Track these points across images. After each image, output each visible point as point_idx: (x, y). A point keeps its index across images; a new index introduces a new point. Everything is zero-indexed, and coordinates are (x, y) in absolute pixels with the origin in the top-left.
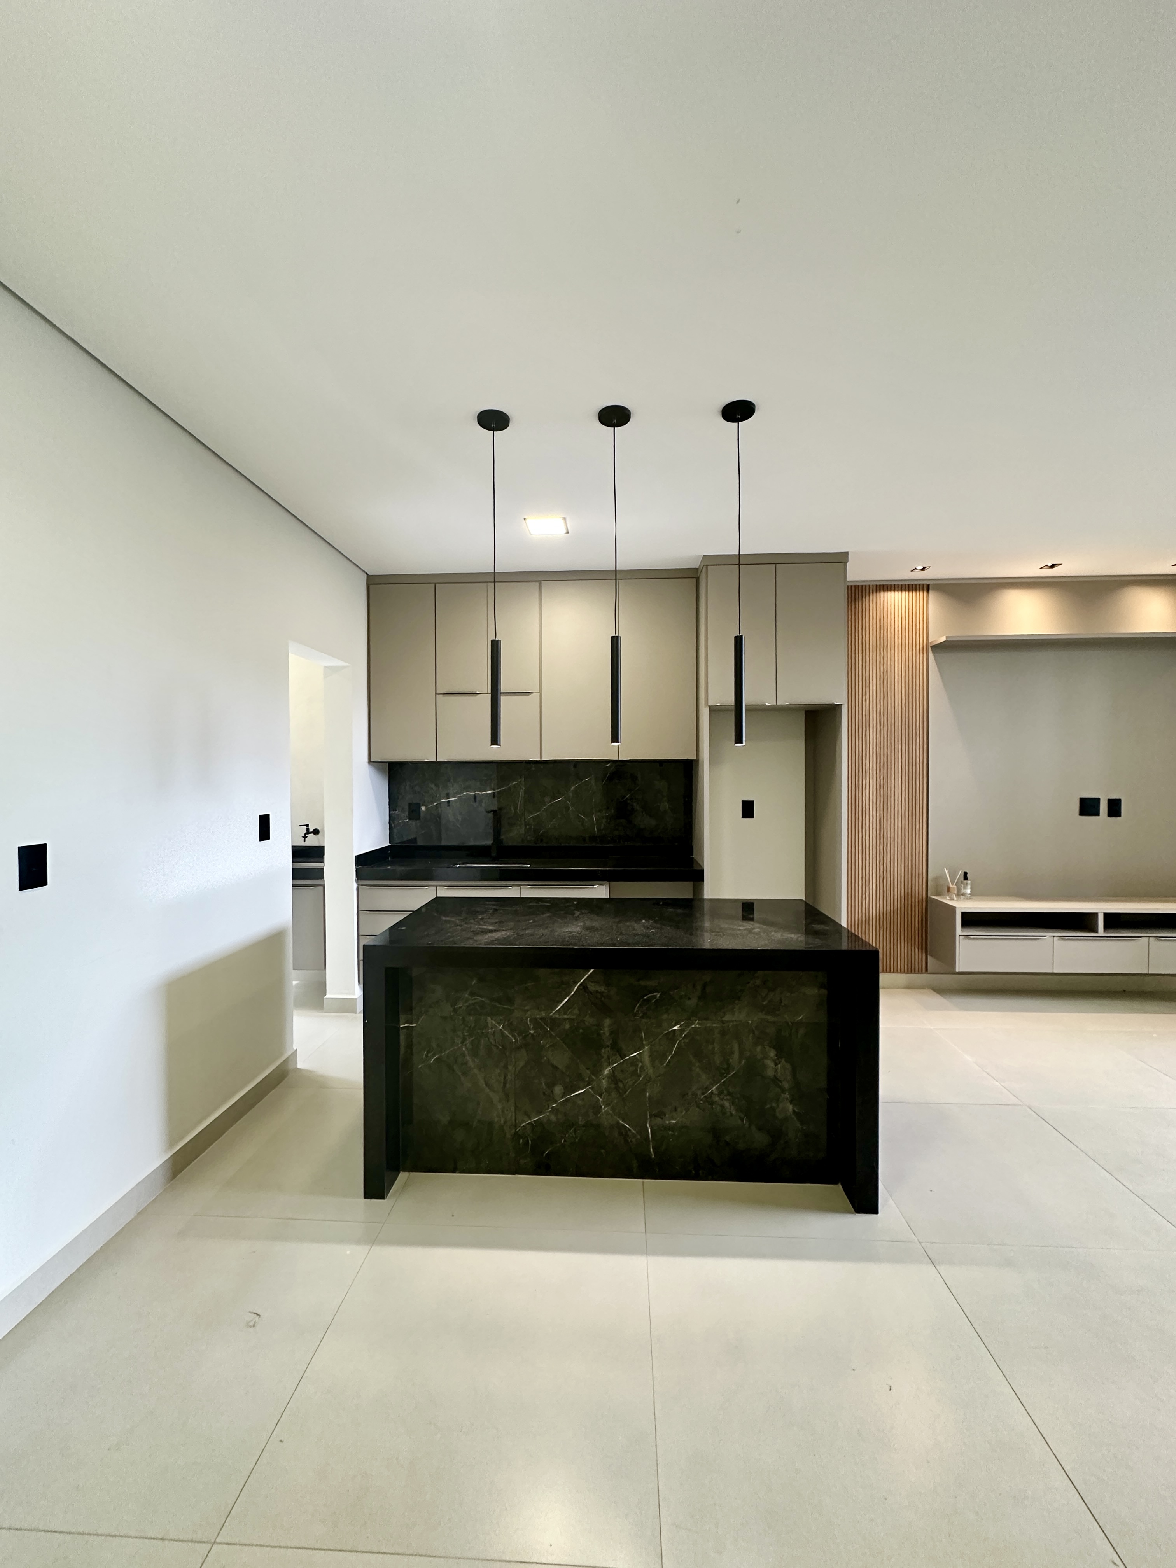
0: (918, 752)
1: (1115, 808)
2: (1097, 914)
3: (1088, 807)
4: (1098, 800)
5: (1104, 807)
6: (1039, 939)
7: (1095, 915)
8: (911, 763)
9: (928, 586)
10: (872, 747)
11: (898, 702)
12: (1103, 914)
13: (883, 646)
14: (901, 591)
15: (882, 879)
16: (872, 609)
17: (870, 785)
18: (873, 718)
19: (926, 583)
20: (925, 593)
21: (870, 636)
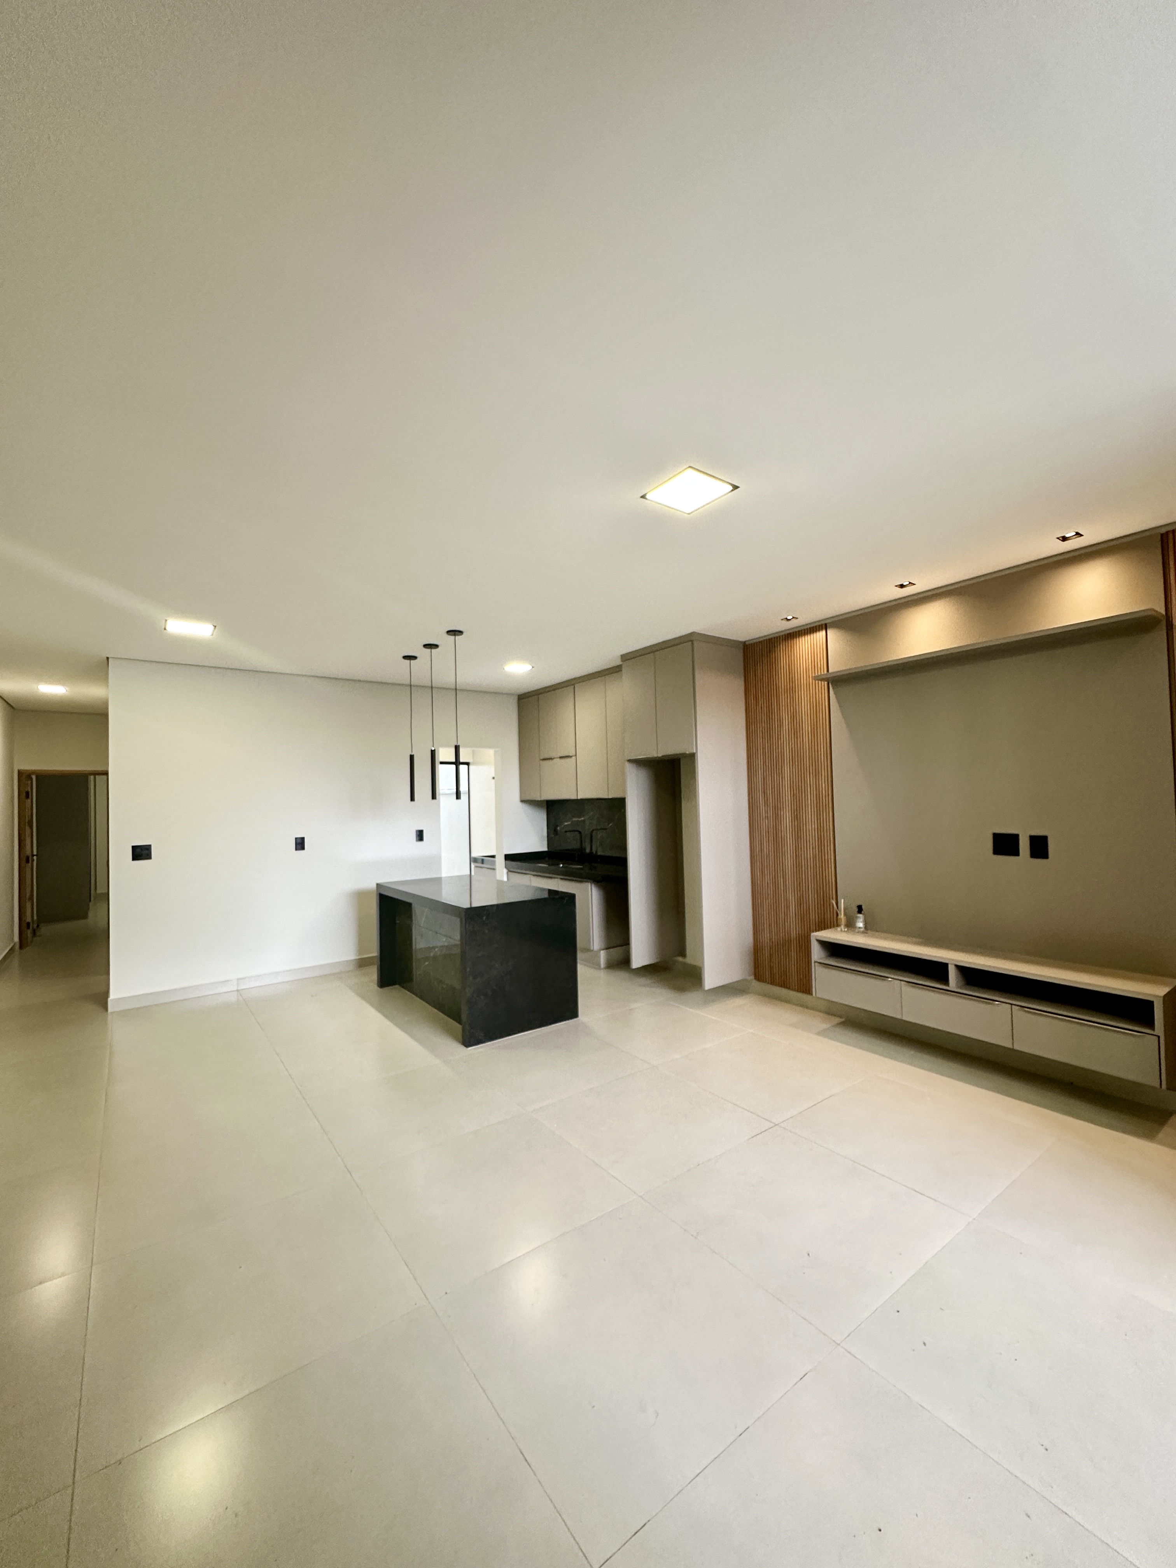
0: (824, 786)
1: (1039, 847)
2: (948, 965)
3: (1004, 844)
4: (1016, 837)
5: (1024, 845)
6: (886, 980)
8: (818, 796)
9: (826, 625)
10: (787, 782)
13: (792, 689)
15: (800, 904)
16: (783, 656)
17: (787, 816)
18: (787, 754)
19: (823, 622)
20: (824, 632)
21: (782, 681)
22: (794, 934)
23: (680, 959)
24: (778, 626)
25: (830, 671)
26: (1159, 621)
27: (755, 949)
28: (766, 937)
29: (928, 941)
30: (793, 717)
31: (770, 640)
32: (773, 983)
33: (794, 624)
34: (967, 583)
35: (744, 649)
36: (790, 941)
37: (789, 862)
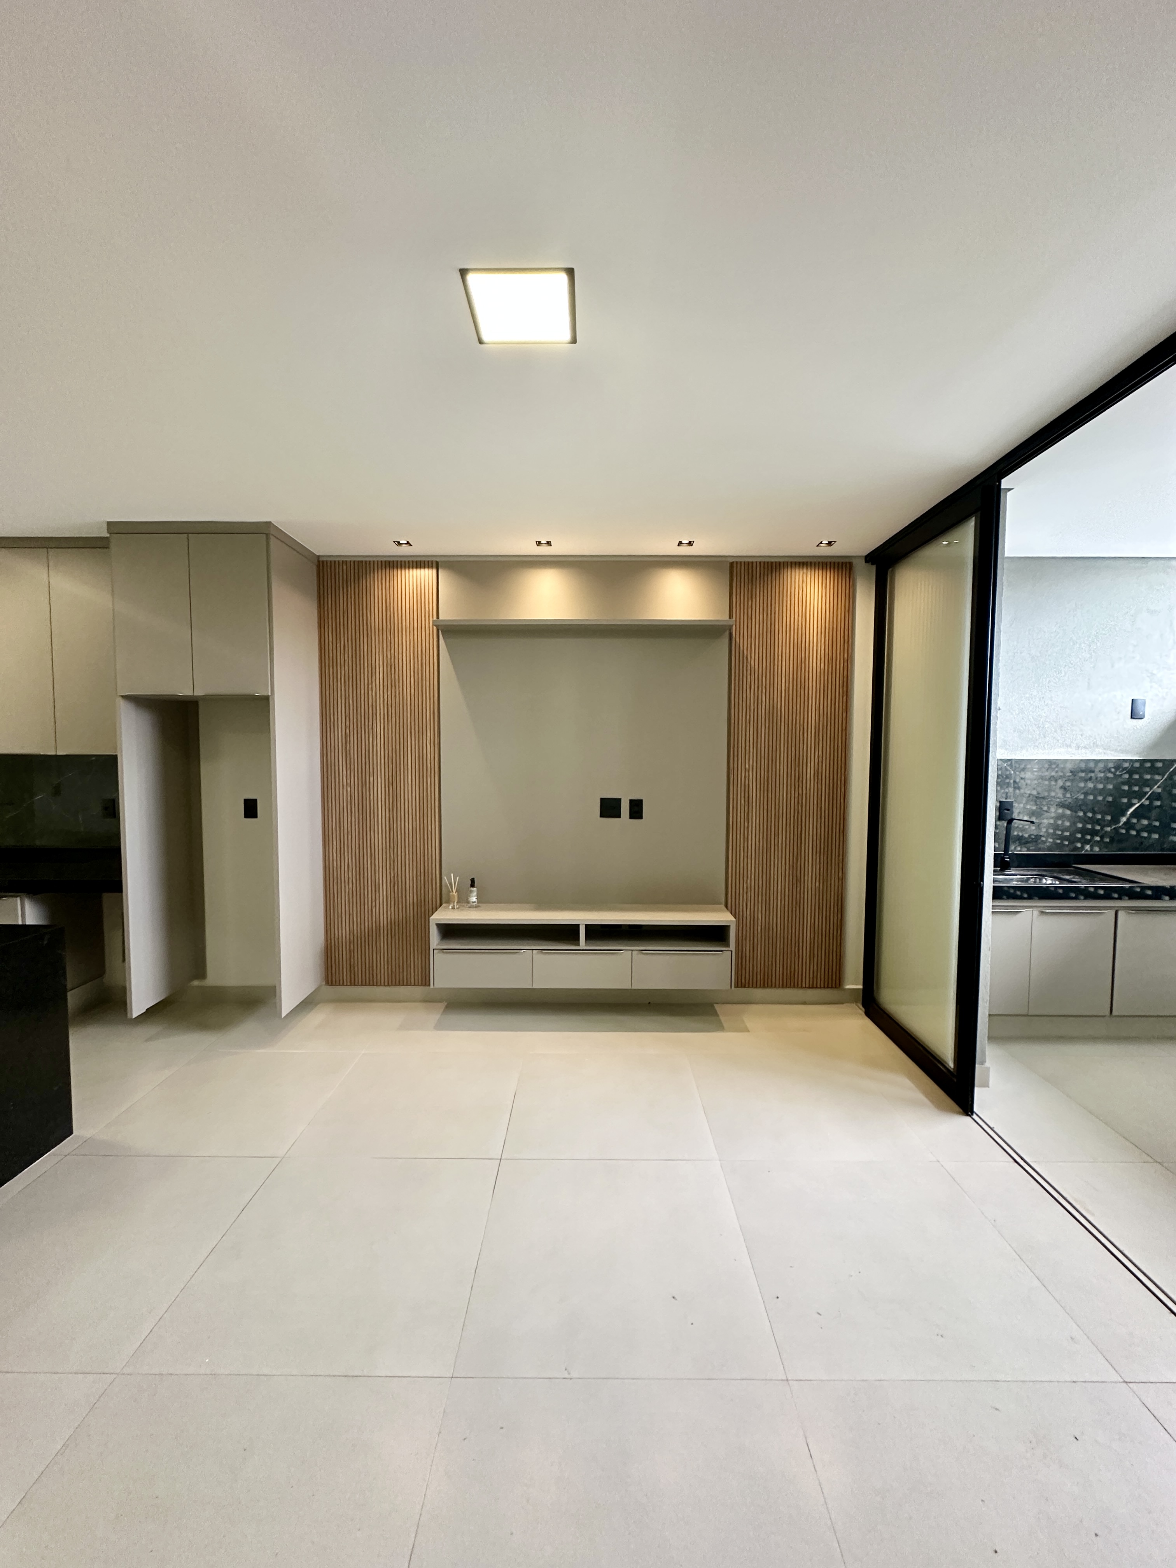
0: (429, 749)
1: (636, 809)
2: (578, 925)
3: (610, 808)
4: (618, 801)
5: (625, 808)
6: (516, 952)
7: (577, 926)
8: (421, 758)
9: (439, 562)
10: (380, 741)
11: (407, 692)
12: (584, 926)
13: (390, 629)
14: (428, 568)
15: (393, 884)
16: (377, 586)
17: (378, 783)
18: (381, 710)
19: (434, 559)
20: (435, 571)
21: (376, 618)
22: (383, 921)
23: (196, 983)
24: (389, 550)
25: (441, 618)
26: (725, 631)
27: (327, 947)
28: (344, 931)
29: (541, 905)
30: (390, 666)
31: (360, 563)
32: (353, 983)
33: (405, 550)
34: (625, 559)
35: (318, 566)
36: (378, 928)
37: (379, 839)
